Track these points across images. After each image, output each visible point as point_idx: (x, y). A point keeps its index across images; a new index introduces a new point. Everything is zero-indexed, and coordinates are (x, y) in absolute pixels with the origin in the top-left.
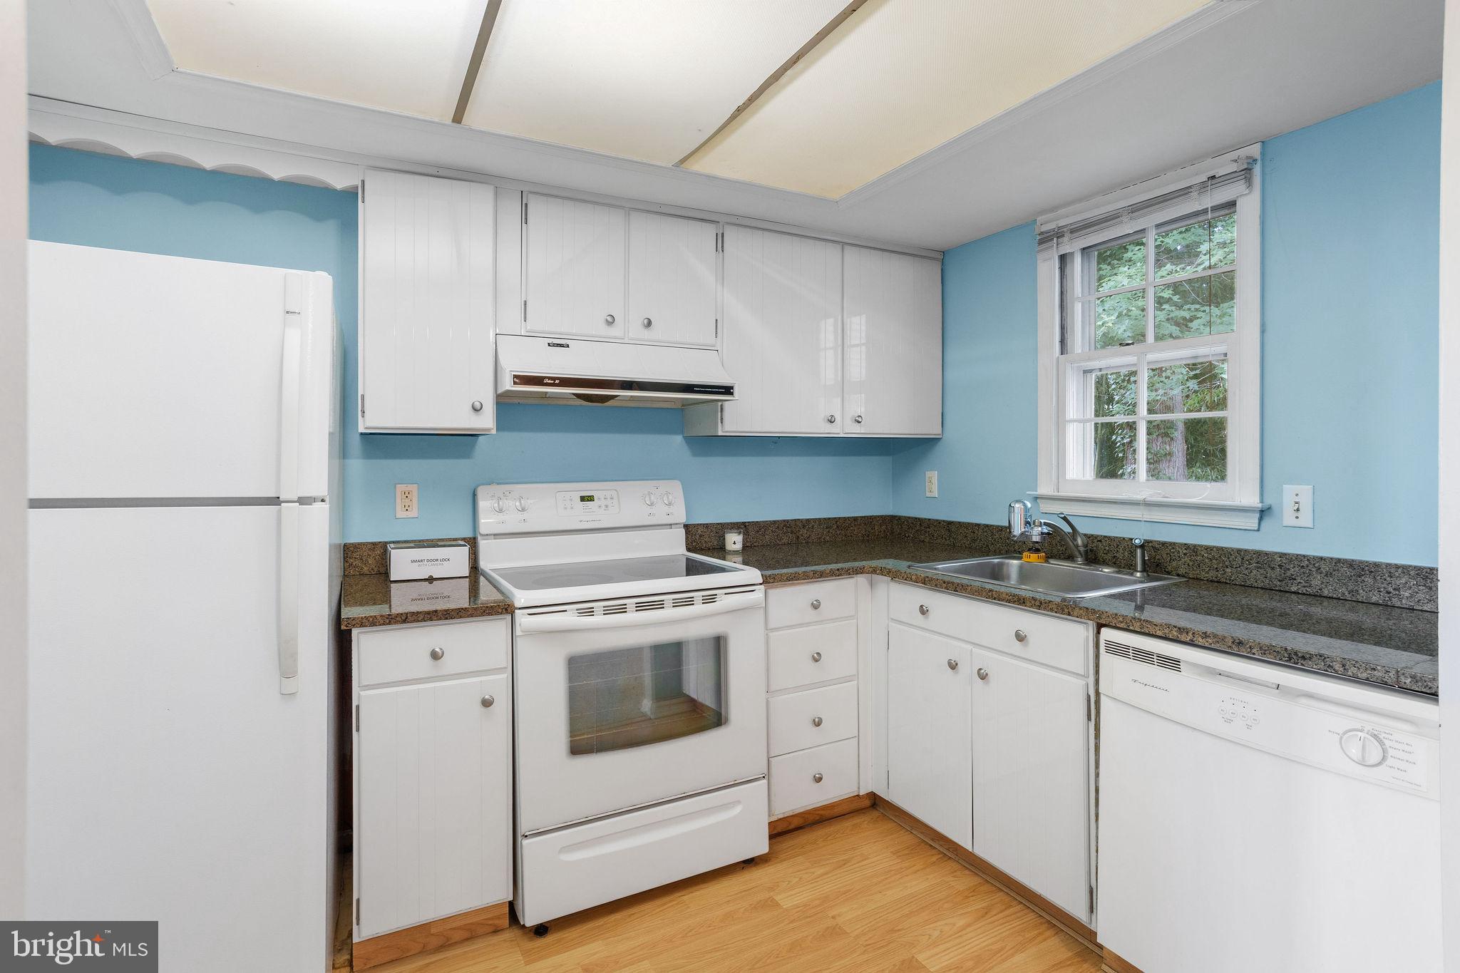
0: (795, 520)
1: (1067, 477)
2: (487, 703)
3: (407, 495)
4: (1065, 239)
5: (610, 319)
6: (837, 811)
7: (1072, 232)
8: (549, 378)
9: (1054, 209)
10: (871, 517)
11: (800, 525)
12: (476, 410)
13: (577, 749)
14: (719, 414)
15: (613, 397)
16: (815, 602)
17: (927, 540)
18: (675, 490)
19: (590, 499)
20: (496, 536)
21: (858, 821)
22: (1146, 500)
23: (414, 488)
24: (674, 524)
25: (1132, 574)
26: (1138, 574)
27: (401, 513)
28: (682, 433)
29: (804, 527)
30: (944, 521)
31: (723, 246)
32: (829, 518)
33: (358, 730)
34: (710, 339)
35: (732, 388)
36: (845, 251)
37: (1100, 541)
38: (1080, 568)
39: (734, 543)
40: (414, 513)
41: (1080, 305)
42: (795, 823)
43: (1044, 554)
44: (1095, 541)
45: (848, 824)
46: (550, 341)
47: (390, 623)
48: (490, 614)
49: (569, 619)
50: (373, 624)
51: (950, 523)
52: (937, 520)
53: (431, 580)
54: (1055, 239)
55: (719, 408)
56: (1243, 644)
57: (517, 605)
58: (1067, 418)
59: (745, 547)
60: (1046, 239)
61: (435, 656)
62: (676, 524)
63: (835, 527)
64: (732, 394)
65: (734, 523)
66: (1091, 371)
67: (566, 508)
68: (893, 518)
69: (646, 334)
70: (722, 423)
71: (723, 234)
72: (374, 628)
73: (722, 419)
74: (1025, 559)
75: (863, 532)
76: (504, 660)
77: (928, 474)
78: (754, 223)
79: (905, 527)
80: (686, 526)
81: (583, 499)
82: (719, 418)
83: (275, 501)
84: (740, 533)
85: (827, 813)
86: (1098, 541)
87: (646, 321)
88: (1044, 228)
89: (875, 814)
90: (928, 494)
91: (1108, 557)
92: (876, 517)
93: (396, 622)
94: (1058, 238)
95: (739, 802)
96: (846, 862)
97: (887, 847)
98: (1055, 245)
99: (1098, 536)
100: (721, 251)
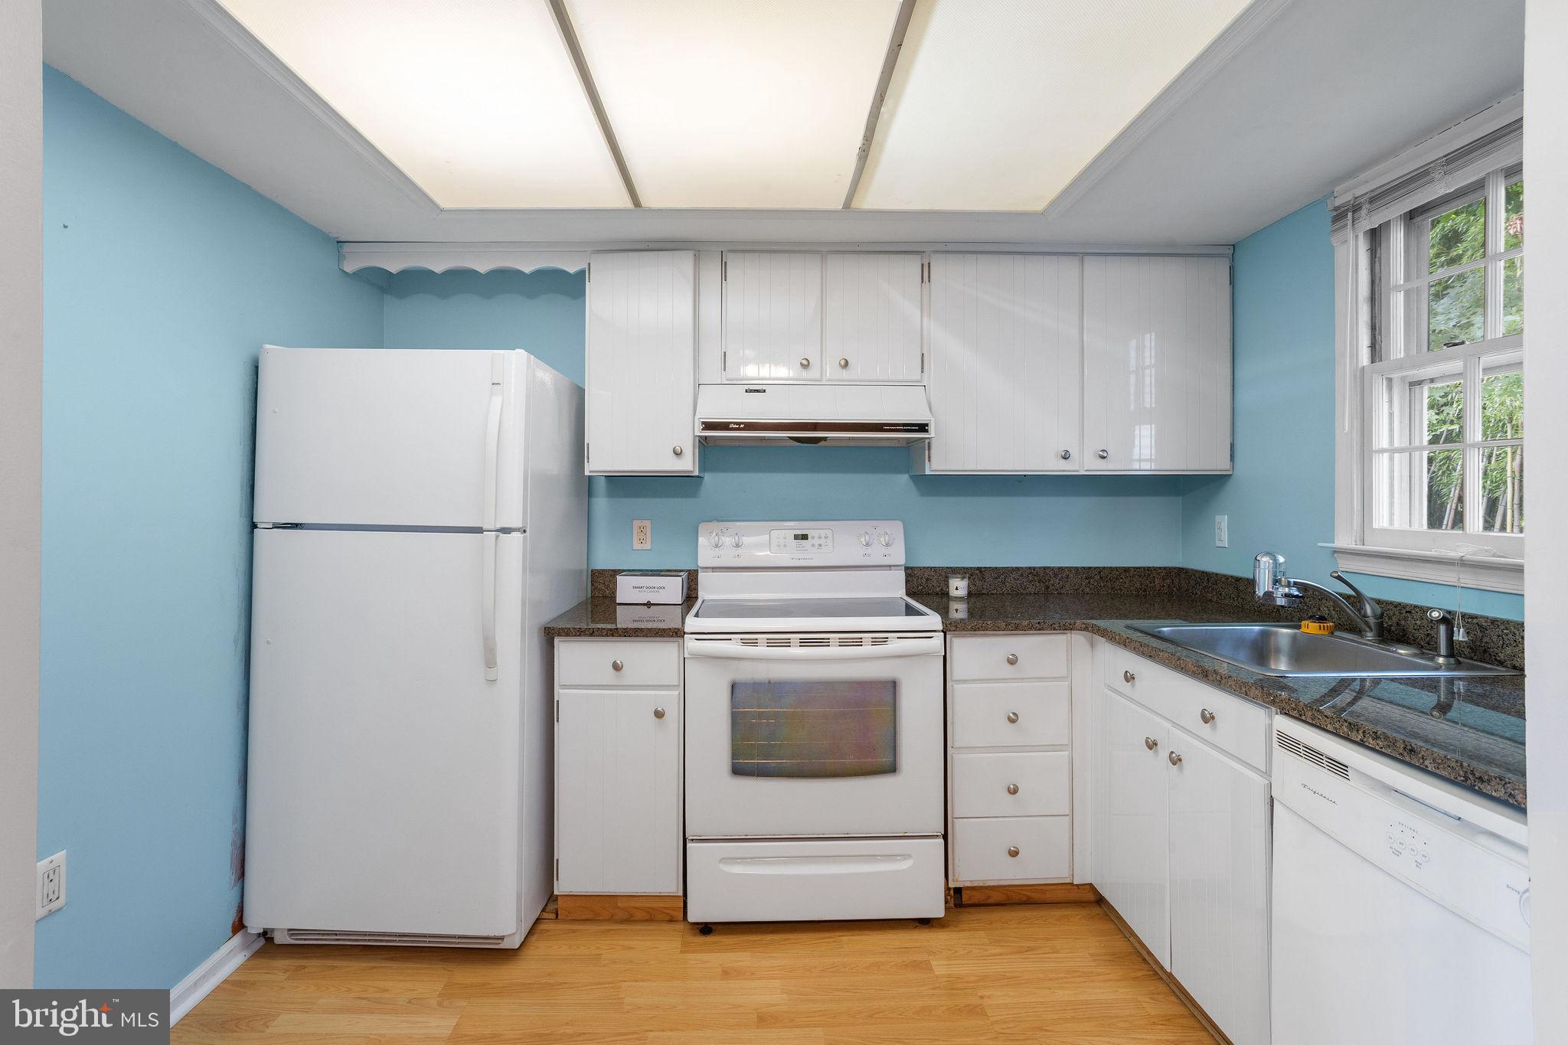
0: (1045, 568)
1: (1375, 525)
2: (659, 715)
3: (642, 529)
4: (1363, 212)
5: (805, 362)
6: (1049, 896)
7: (1372, 201)
8: (735, 423)
9: (1351, 174)
10: (1149, 569)
11: (1051, 574)
12: (678, 454)
13: (737, 771)
14: (927, 452)
15: (825, 439)
16: (1011, 657)
17: (1215, 599)
18: (895, 531)
19: (805, 537)
20: (714, 569)
21: (1069, 913)
22: (1464, 558)
23: (647, 523)
24: (894, 566)
25: (1432, 659)
26: (1441, 660)
27: (637, 546)
28: (907, 472)
29: (1056, 575)
30: (1232, 577)
31: (929, 277)
32: (1090, 568)
33: (558, 721)
34: (916, 374)
35: (927, 425)
36: (1086, 265)
37: (1410, 612)
38: (1371, 646)
39: (957, 589)
40: (648, 546)
41: (1401, 296)
42: (996, 897)
43: (1331, 624)
44: (1404, 611)
45: (1057, 913)
46: (747, 387)
47: (580, 635)
48: (662, 636)
49: (733, 647)
50: (567, 635)
51: (1238, 579)
52: (1225, 576)
53: (649, 605)
54: (1350, 215)
55: (927, 446)
56: (1414, 752)
57: (686, 630)
58: (1375, 447)
59: (970, 594)
60: (1341, 215)
61: (617, 667)
62: (897, 566)
63: (1097, 577)
64: (927, 431)
65: (967, 568)
66: (1420, 383)
67: (779, 546)
68: (1181, 572)
69: (845, 374)
70: (929, 461)
71: (929, 264)
72: (568, 638)
73: (929, 457)
74: (1303, 629)
75: (1138, 585)
76: (674, 678)
77: (1218, 518)
78: (965, 248)
79: (1192, 582)
80: (906, 569)
81: (796, 537)
82: (927, 456)
83: (479, 530)
84: (963, 578)
85: (1035, 896)
86: (1407, 612)
87: (843, 363)
88: (1338, 202)
89: (1096, 910)
90: (1218, 544)
91: (1420, 635)
92: (1155, 569)
93: (585, 635)
94: (1354, 212)
95: (910, 856)
96: (1029, 949)
97: (1088, 947)
98: (1350, 223)
99: (1407, 605)
100: (927, 282)
